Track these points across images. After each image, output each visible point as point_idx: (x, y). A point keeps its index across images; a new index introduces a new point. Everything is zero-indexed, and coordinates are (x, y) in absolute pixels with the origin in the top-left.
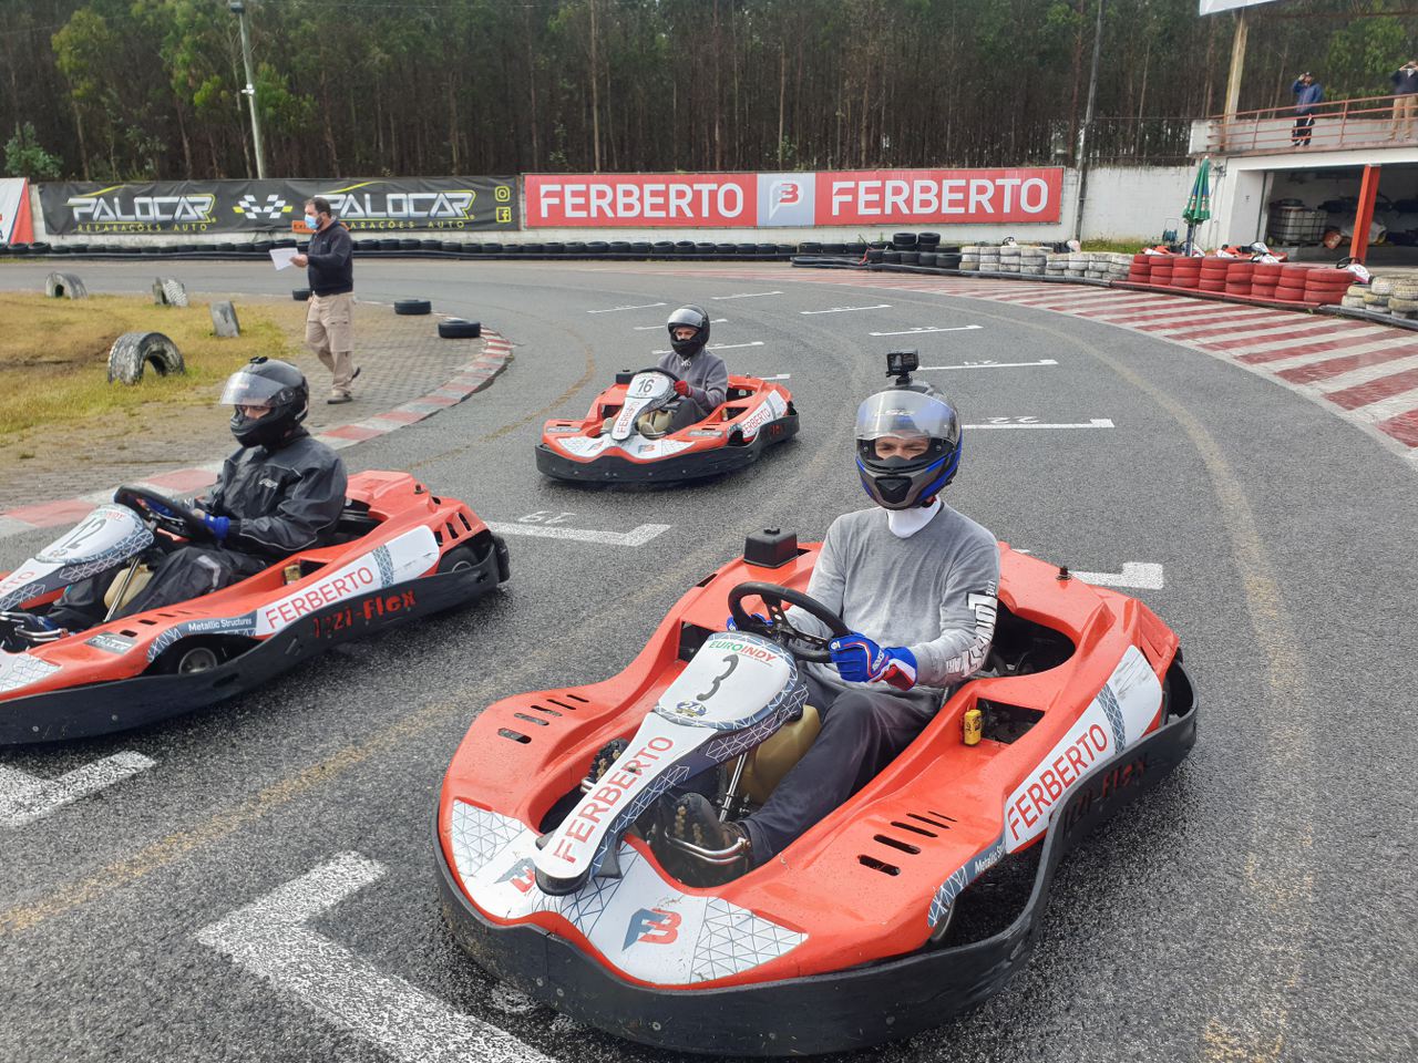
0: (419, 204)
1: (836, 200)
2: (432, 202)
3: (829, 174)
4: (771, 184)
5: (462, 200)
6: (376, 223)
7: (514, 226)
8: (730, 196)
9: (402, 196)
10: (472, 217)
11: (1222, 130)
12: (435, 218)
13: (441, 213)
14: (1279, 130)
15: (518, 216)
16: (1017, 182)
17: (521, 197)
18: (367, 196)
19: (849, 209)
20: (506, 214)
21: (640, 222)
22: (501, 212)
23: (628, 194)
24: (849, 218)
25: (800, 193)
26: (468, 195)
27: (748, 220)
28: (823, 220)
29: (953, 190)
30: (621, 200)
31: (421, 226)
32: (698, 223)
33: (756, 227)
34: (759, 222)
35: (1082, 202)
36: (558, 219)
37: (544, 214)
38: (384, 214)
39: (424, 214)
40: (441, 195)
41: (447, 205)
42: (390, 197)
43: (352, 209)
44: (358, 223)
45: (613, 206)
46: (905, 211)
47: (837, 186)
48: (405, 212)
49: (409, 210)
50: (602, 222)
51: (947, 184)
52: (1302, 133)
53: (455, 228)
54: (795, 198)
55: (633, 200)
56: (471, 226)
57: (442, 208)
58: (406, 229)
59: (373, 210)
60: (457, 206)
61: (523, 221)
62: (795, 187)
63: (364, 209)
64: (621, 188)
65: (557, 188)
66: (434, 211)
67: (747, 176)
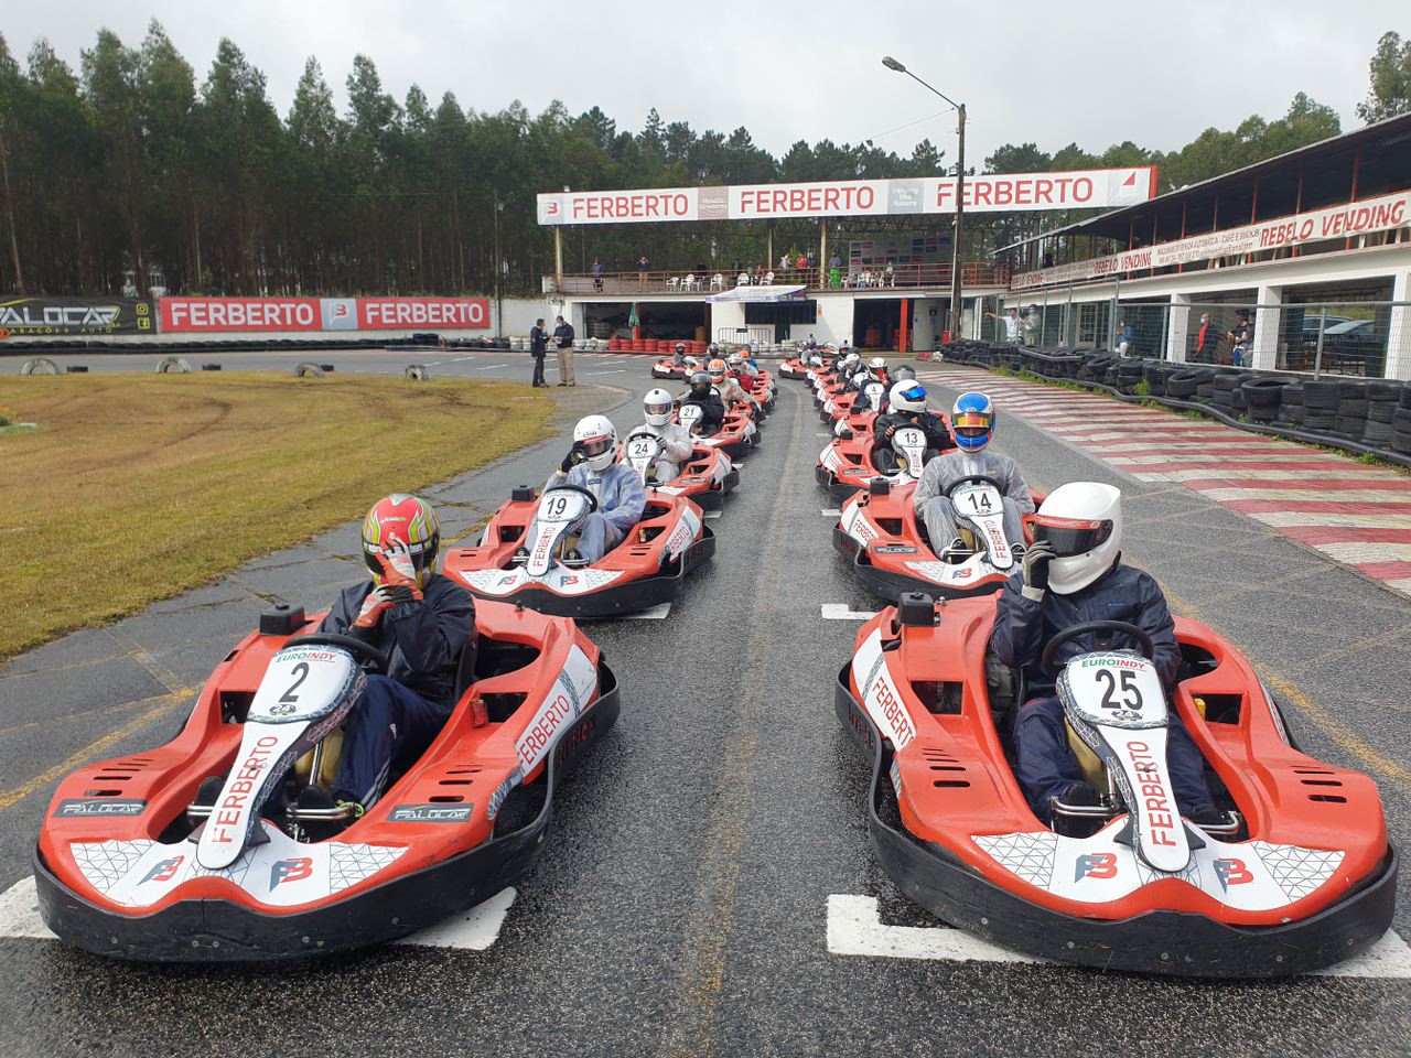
0: (72, 316)
1: (370, 315)
2: (84, 314)
3: (364, 300)
4: (330, 305)
5: (110, 313)
6: (35, 329)
7: (152, 331)
8: (304, 312)
9: (58, 310)
10: (118, 325)
11: (556, 282)
12: (87, 325)
13: (92, 322)
14: (587, 284)
15: (155, 325)
16: (466, 305)
17: (157, 311)
18: (26, 309)
19: (377, 319)
20: (146, 323)
21: (245, 328)
22: (141, 322)
23: (236, 310)
24: (378, 324)
25: (347, 310)
26: (115, 310)
27: (317, 325)
28: (363, 326)
29: (434, 309)
30: (231, 314)
31: (74, 331)
32: (284, 328)
33: (322, 331)
34: (324, 326)
35: (500, 317)
36: (185, 326)
37: (175, 322)
38: (41, 322)
39: (78, 322)
40: (92, 310)
41: (97, 317)
42: (46, 310)
43: (11, 318)
44: (18, 329)
45: (226, 317)
46: (409, 321)
47: (369, 306)
48: (60, 321)
49: (63, 319)
50: (218, 328)
51: (430, 306)
52: (599, 285)
53: (104, 332)
54: (344, 313)
55: (240, 314)
56: (115, 331)
57: (93, 318)
58: (62, 333)
59: (31, 319)
60: (105, 317)
61: (158, 328)
62: (344, 307)
63: (23, 318)
64: (231, 306)
65: (185, 306)
66: (86, 320)
67: (314, 299)
